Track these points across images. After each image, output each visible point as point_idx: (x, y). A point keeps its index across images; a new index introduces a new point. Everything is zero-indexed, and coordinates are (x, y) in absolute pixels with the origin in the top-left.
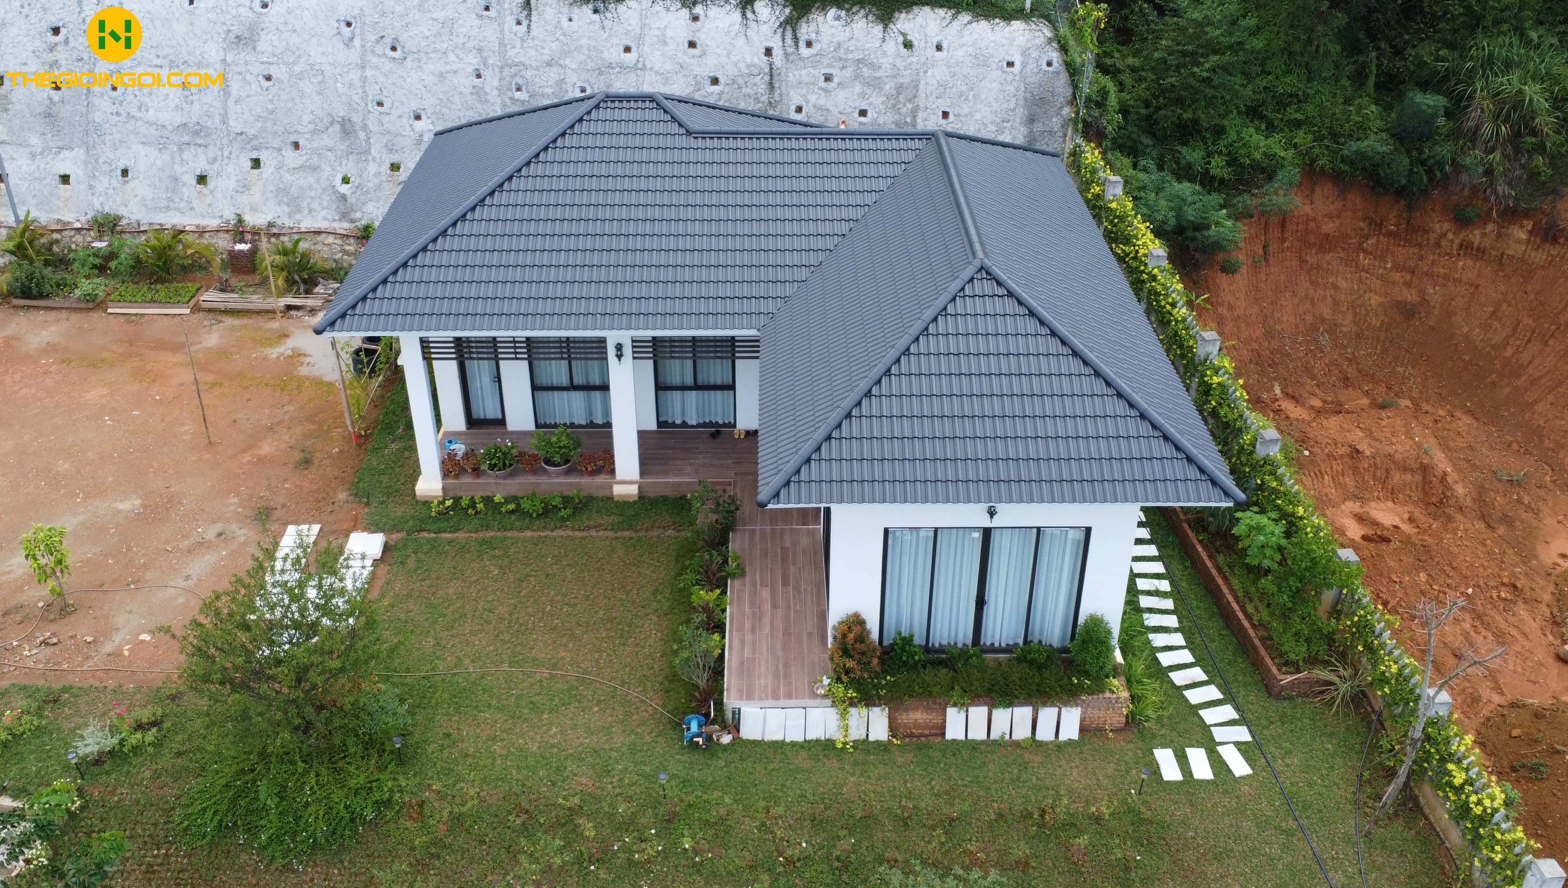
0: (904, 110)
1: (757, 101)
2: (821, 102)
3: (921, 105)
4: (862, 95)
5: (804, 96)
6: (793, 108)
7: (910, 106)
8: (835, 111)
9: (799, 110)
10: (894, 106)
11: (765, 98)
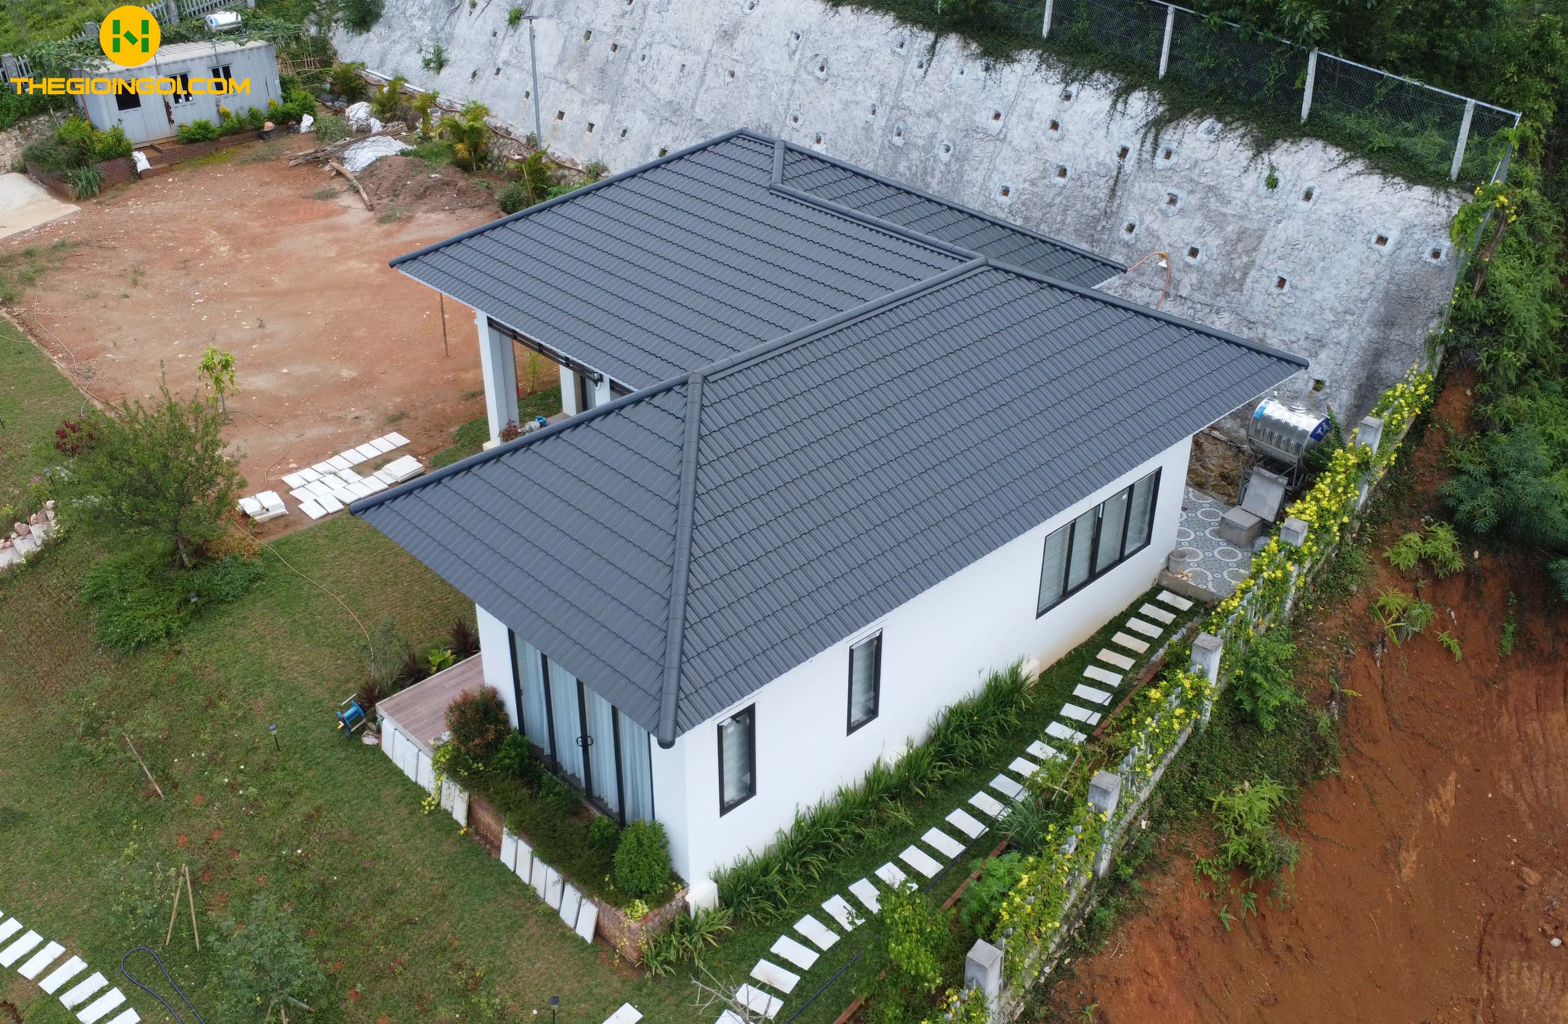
0: (1237, 262)
1: (1094, 205)
2: (1155, 226)
3: (1258, 261)
4: (1201, 231)
5: (1141, 214)
6: (1126, 224)
7: (1245, 259)
8: (1166, 241)
9: (1131, 228)
10: (1229, 253)
11: (1102, 205)
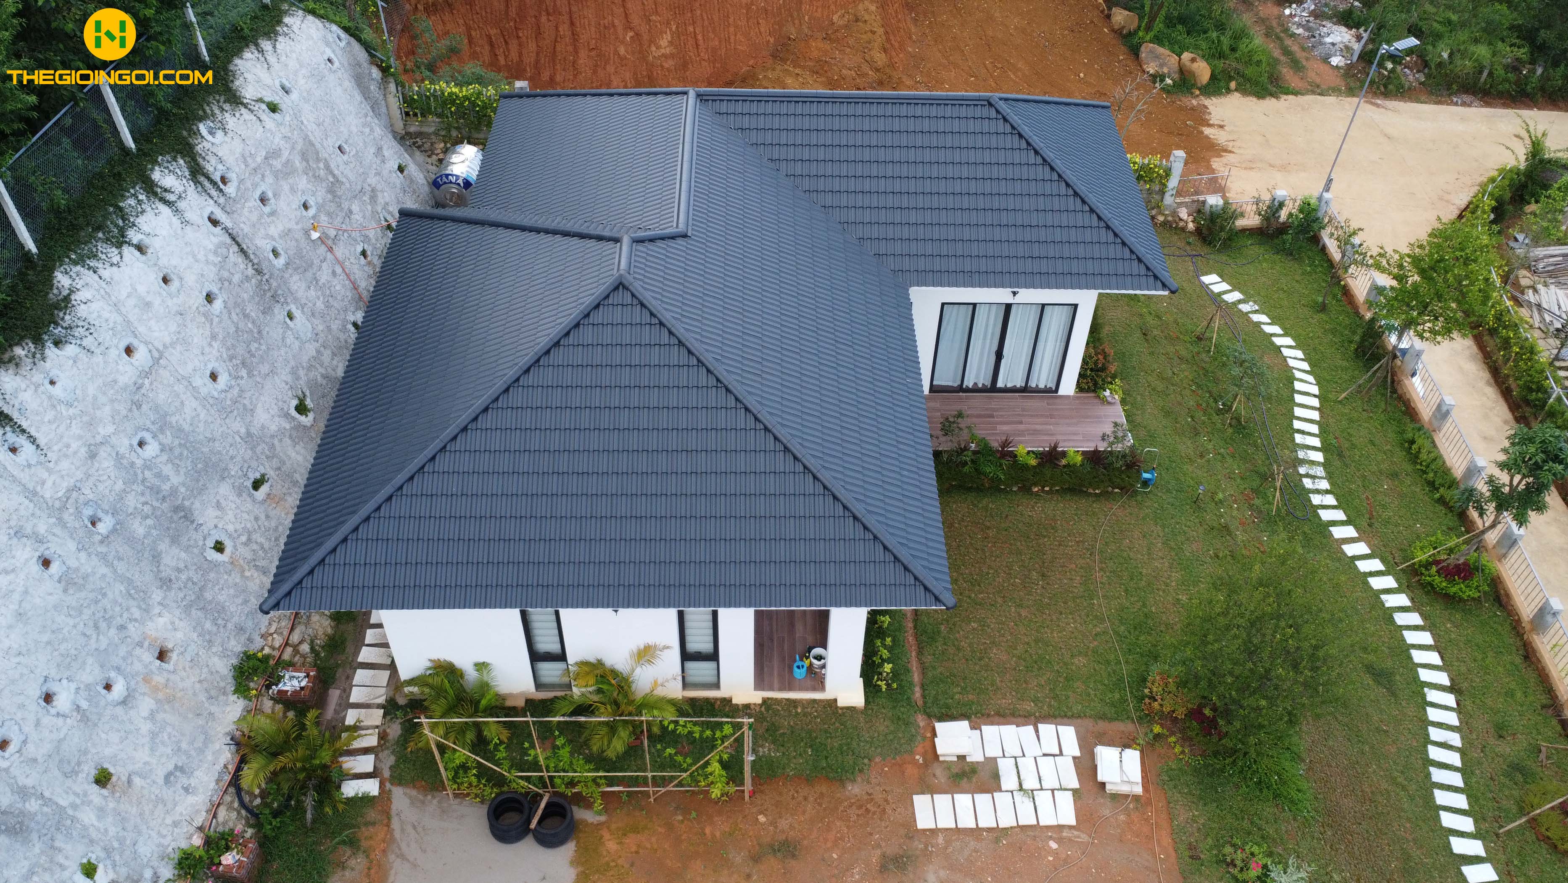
1: (248, 279)
2: (281, 227)
3: (327, 156)
4: (293, 190)
5: (267, 236)
6: (271, 256)
7: (321, 165)
8: (292, 225)
9: (275, 253)
10: (314, 177)
11: (250, 271)
